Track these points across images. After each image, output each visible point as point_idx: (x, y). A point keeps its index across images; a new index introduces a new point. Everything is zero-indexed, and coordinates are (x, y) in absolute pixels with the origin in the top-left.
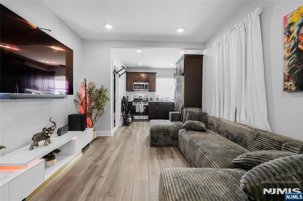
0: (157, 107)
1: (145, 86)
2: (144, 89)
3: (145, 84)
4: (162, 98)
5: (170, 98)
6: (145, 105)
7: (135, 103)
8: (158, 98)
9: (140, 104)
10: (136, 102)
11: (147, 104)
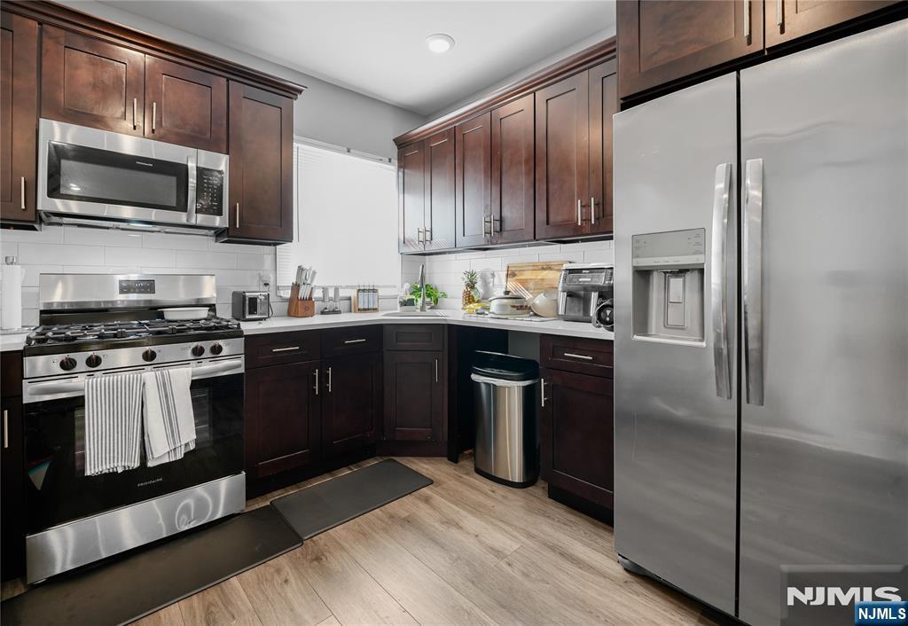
0: (324, 377)
1: (192, 181)
2: (182, 206)
3: (192, 165)
4: (331, 294)
5: (381, 292)
6: (208, 367)
7: (68, 365)
8: (304, 292)
9: (149, 375)
10: (81, 358)
11: (230, 361)
